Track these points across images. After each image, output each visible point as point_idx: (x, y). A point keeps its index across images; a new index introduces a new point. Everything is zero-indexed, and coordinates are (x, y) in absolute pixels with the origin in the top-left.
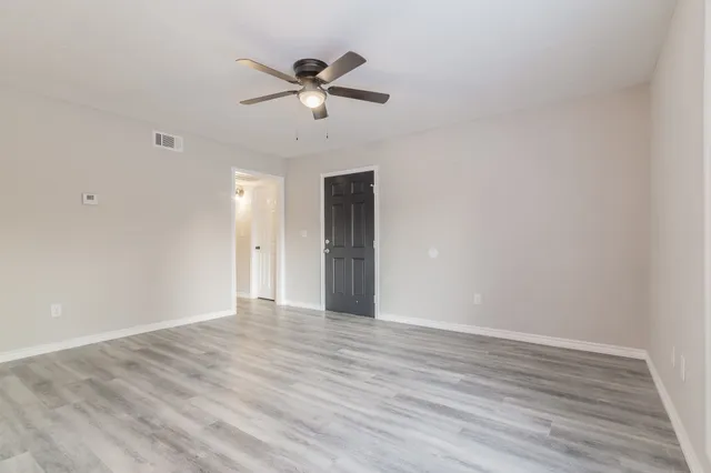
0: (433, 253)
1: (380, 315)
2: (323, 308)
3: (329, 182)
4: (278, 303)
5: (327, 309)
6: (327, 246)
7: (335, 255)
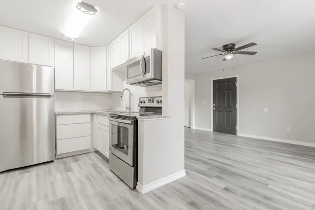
0: (266, 110)
1: (239, 134)
2: (212, 130)
3: (215, 82)
4: (192, 128)
5: (214, 131)
6: (214, 107)
7: (218, 110)
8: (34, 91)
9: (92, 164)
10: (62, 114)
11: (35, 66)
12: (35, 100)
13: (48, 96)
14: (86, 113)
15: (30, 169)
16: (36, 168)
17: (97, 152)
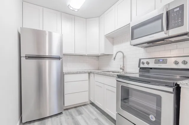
8: (47, 54)
9: (96, 119)
10: (69, 73)
11: (47, 33)
12: (47, 61)
13: (58, 58)
14: (85, 73)
15: (46, 120)
16: (50, 119)
17: (92, 104)
